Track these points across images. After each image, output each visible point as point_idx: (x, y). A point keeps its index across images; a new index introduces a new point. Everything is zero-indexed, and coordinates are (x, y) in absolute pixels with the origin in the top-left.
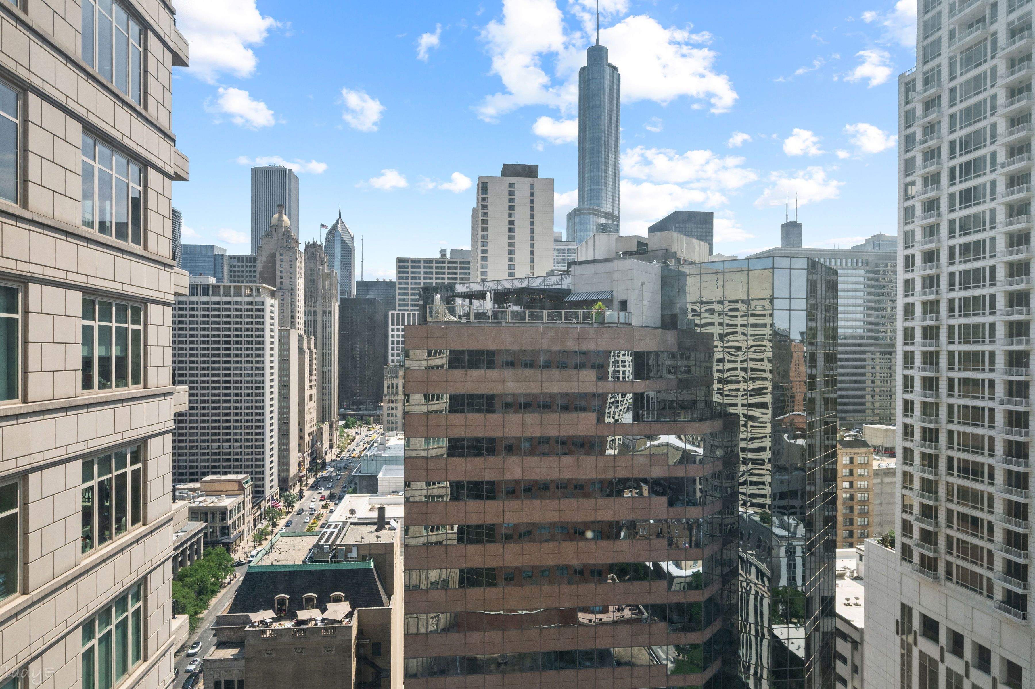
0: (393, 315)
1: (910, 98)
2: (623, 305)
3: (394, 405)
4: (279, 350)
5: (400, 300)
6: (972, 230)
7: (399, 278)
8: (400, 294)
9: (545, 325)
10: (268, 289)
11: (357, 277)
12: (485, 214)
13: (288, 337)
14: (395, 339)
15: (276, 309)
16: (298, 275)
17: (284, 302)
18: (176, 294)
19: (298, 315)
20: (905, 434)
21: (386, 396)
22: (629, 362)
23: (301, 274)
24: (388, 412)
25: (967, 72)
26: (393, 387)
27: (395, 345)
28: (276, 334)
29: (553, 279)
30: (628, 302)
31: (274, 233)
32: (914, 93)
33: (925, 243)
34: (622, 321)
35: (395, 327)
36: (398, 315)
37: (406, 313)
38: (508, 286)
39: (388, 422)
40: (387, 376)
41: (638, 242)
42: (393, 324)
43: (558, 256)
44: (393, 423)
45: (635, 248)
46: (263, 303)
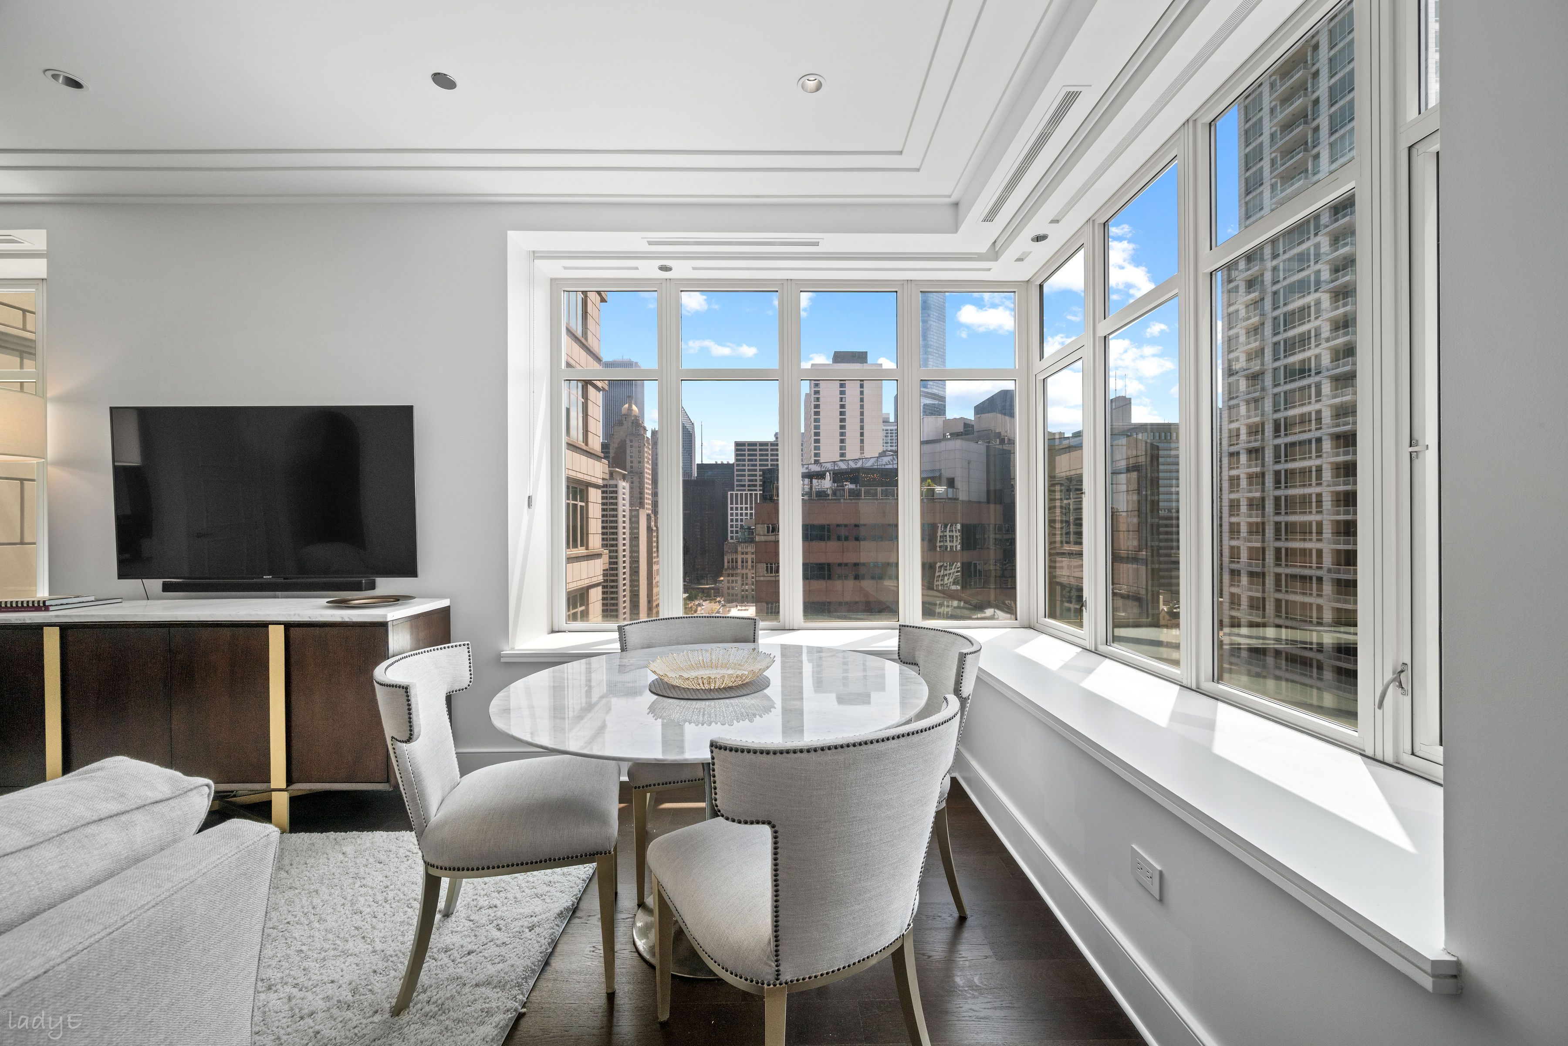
0: (732, 495)
1: (1233, 276)
2: (951, 483)
3: (734, 578)
4: (630, 528)
5: (738, 481)
6: (1297, 404)
7: (737, 460)
8: (737, 475)
9: (879, 501)
10: (621, 473)
11: (698, 461)
12: (818, 399)
13: (638, 516)
14: (734, 518)
15: (627, 491)
16: (646, 460)
17: (634, 485)
18: (603, 479)
19: (646, 496)
20: (1232, 603)
21: (726, 570)
22: (957, 536)
23: (649, 459)
24: (729, 585)
25: (1290, 249)
26: (732, 562)
27: (734, 523)
28: (627, 514)
29: (886, 459)
30: (955, 480)
31: (624, 422)
32: (1237, 272)
33: (1249, 417)
34: (950, 496)
35: (734, 506)
36: (737, 495)
37: (744, 493)
38: (843, 466)
39: (729, 594)
40: (727, 552)
41: (965, 424)
42: (732, 504)
43: (886, 436)
44: (733, 595)
45: (961, 429)
46: (616, 486)
